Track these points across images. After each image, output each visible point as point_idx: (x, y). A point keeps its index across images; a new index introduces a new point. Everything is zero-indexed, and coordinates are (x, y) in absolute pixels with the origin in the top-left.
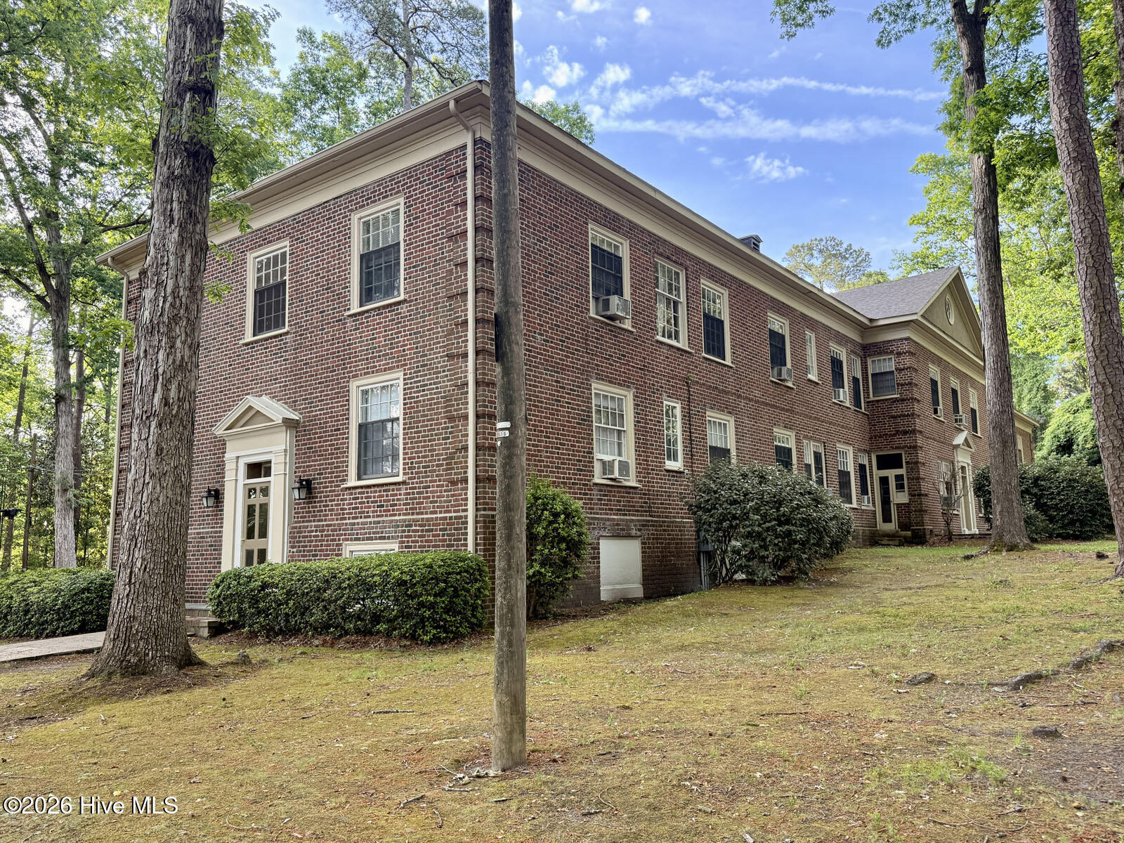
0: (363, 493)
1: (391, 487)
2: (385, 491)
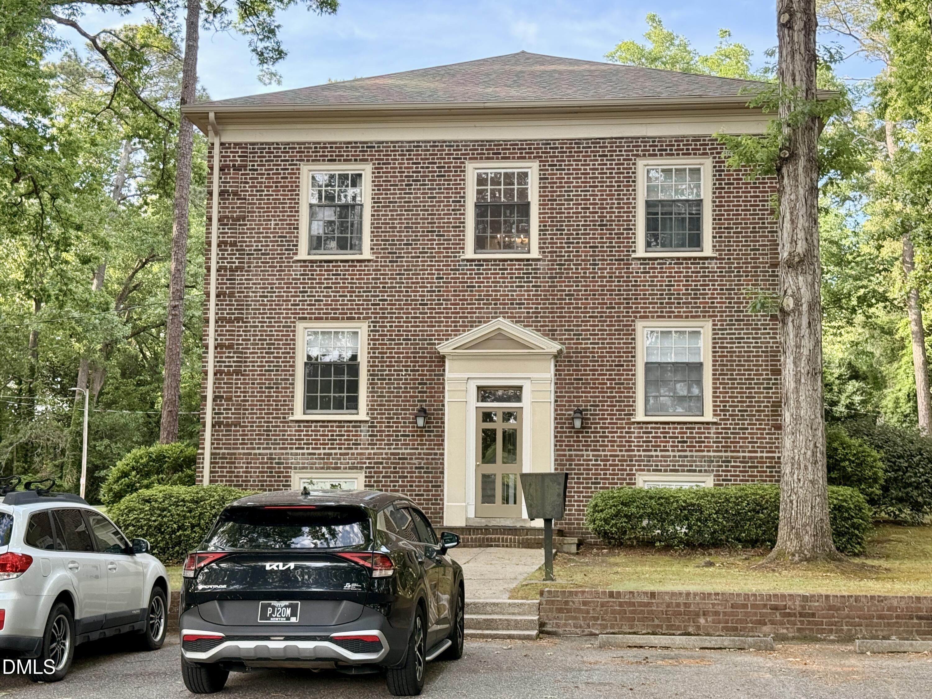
0: (659, 428)
1: (698, 426)
2: (688, 428)
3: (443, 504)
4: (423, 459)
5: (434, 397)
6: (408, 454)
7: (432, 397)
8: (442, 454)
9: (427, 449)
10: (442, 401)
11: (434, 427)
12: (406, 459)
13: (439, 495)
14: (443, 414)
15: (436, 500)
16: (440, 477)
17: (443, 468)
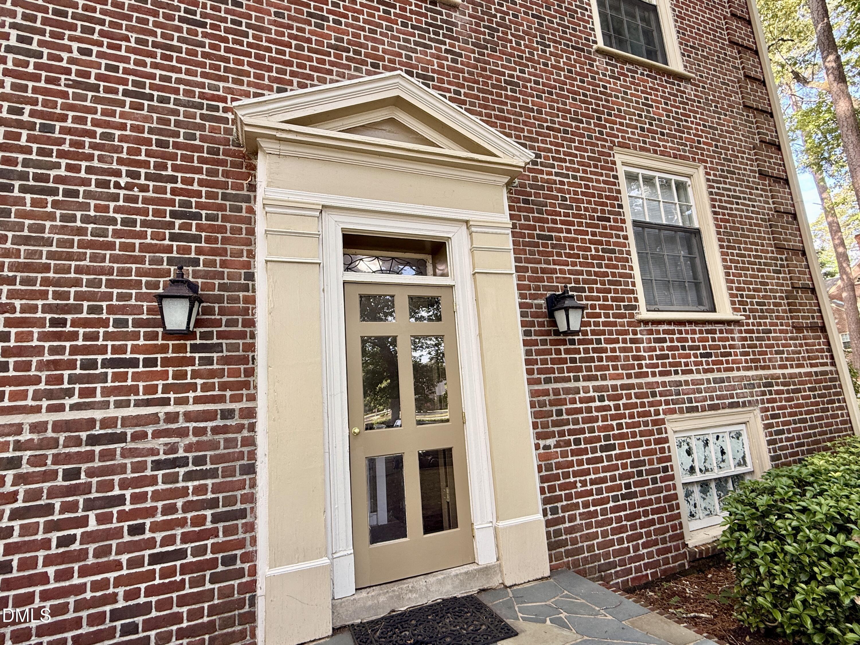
0: (673, 332)
1: (718, 327)
2: (708, 332)
3: (253, 572)
4: (182, 433)
5: (223, 252)
6: (126, 421)
7: (214, 252)
8: (251, 413)
9: (197, 400)
10: (248, 265)
11: (221, 335)
12: (121, 438)
13: (241, 544)
14: (252, 300)
15: (230, 561)
16: (242, 485)
17: (252, 455)
